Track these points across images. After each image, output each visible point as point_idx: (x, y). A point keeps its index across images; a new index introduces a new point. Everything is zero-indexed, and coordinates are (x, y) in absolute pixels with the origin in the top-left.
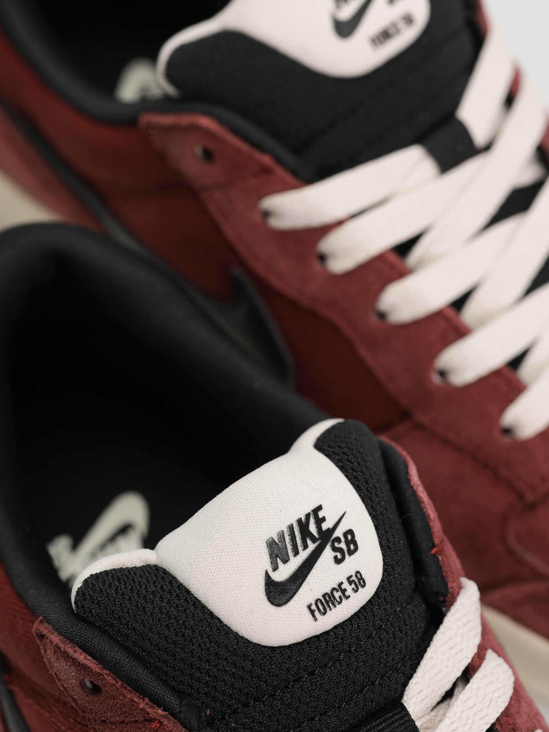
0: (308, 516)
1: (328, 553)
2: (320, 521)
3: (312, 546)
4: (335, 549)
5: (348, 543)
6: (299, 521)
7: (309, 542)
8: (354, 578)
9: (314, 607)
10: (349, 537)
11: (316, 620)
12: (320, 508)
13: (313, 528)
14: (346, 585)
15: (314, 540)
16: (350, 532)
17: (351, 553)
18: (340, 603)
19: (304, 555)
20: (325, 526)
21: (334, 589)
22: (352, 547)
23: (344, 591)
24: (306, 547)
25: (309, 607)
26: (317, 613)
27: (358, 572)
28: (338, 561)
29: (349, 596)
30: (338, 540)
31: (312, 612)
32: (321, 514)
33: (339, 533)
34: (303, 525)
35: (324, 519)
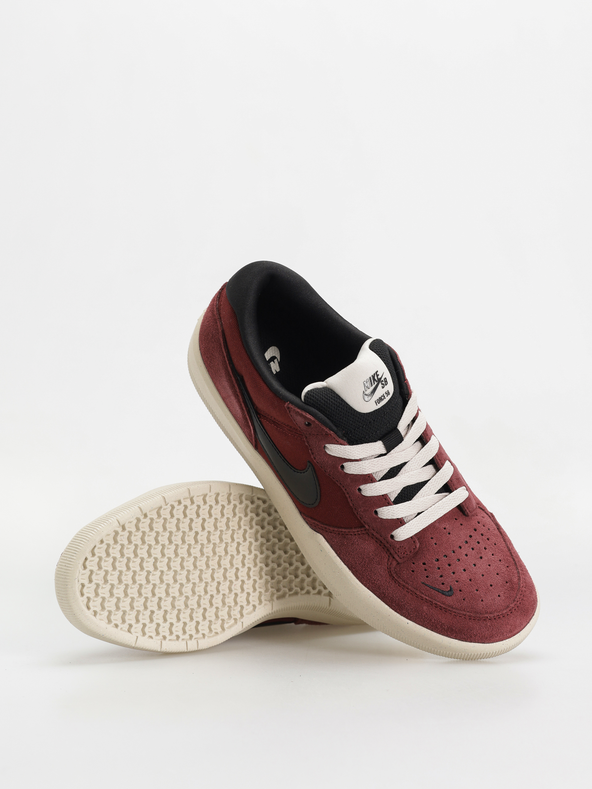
1: (380, 385)
2: (378, 375)
3: (376, 383)
4: (382, 384)
6: (372, 376)
7: (375, 382)
8: (387, 392)
9: (376, 402)
10: (385, 380)
11: (377, 405)
12: (377, 371)
13: (376, 378)
14: (385, 395)
15: (376, 381)
16: (385, 378)
17: (386, 385)
18: (383, 400)
19: (374, 386)
20: (379, 377)
21: (382, 396)
22: (386, 383)
23: (384, 396)
24: (374, 384)
25: (375, 402)
26: (377, 403)
27: (388, 391)
28: (383, 388)
29: (385, 398)
30: (382, 381)
31: (376, 403)
32: (378, 373)
33: (383, 379)
34: (373, 377)
35: (379, 375)
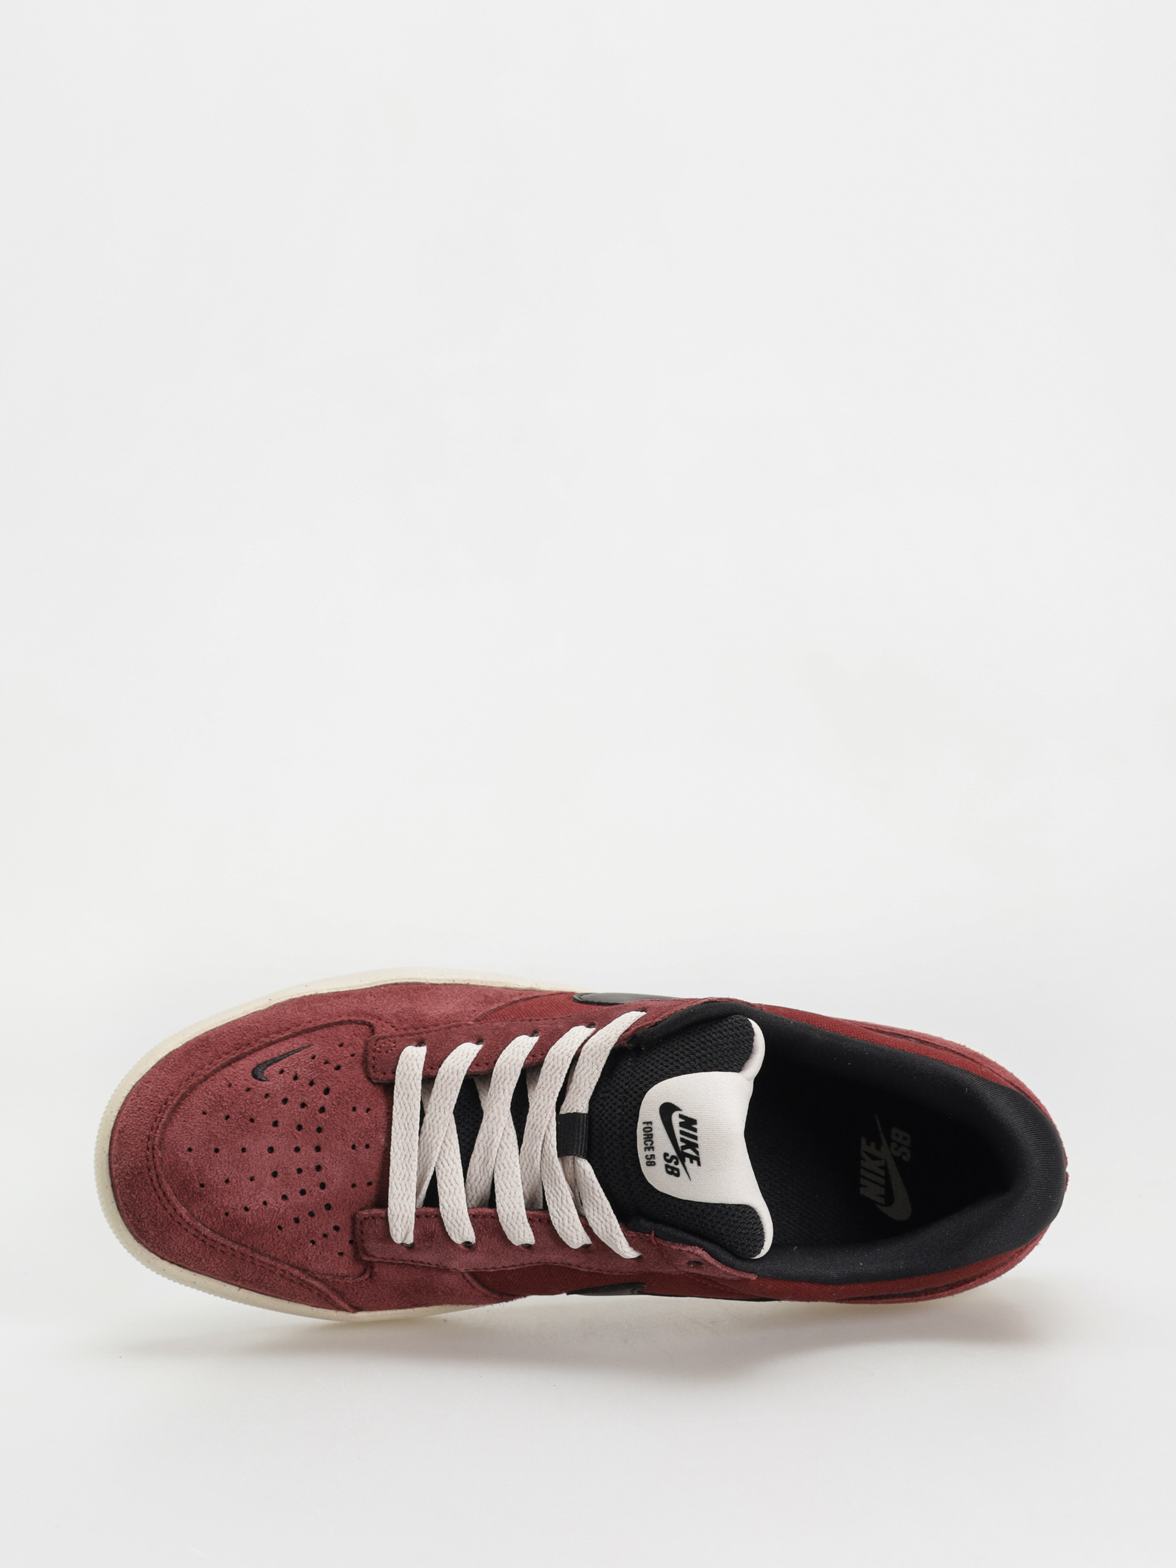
0: (697, 1153)
1: (672, 1152)
2: (692, 1158)
3: (681, 1144)
4: (673, 1157)
5: (673, 1168)
6: (697, 1145)
7: (684, 1144)
8: (653, 1160)
9: (650, 1125)
10: (676, 1172)
11: (644, 1123)
12: (699, 1164)
13: (689, 1151)
14: (651, 1152)
15: (683, 1148)
16: (678, 1175)
17: (667, 1167)
18: (645, 1142)
19: (678, 1136)
20: (687, 1160)
21: (653, 1143)
22: (670, 1170)
23: (649, 1149)
24: (682, 1140)
25: (651, 1123)
26: (646, 1126)
27: (654, 1166)
28: (666, 1155)
29: (645, 1151)
30: (676, 1163)
31: (648, 1123)
32: (695, 1162)
33: (680, 1166)
34: (694, 1146)
35: (692, 1162)
